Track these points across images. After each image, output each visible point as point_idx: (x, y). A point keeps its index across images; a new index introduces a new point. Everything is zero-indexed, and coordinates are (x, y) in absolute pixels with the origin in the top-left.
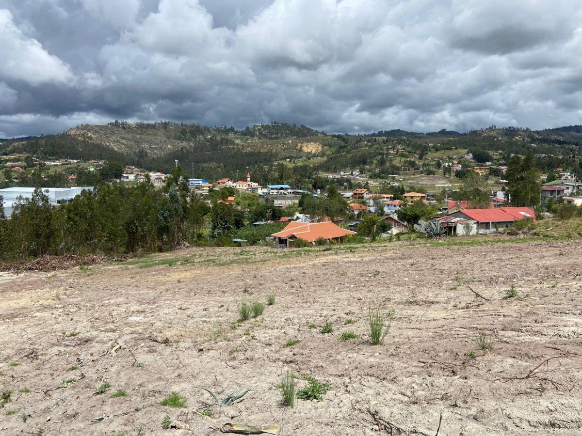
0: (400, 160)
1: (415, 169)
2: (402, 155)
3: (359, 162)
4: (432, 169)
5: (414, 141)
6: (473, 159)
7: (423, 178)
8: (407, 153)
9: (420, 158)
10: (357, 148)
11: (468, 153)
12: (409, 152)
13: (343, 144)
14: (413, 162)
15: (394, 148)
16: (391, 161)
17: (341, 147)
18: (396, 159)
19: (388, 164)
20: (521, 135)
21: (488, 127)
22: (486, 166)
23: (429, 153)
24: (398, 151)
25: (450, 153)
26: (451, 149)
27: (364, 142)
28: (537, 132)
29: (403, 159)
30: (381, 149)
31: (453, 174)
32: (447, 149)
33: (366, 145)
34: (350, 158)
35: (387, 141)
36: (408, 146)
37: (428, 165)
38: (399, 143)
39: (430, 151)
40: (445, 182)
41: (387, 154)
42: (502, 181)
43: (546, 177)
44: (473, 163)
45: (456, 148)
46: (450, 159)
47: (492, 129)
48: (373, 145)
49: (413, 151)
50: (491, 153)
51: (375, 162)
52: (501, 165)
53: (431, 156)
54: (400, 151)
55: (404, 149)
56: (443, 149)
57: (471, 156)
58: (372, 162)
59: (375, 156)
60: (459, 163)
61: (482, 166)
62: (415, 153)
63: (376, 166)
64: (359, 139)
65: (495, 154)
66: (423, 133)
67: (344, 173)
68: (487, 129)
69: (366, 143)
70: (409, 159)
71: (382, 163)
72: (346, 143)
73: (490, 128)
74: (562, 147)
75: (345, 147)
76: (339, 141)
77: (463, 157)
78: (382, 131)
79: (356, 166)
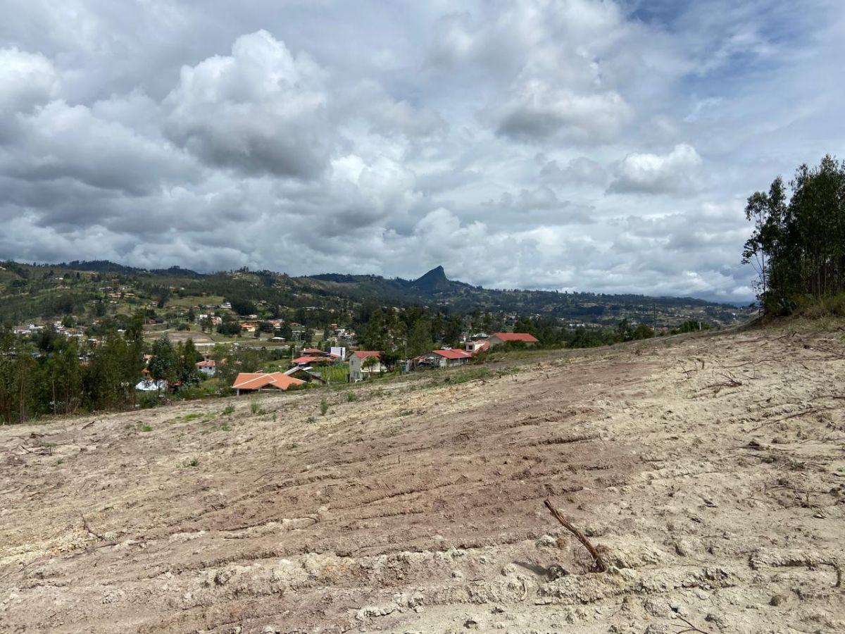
0: (130, 309)
1: (157, 322)
2: (131, 301)
3: (59, 309)
4: (182, 322)
5: (144, 281)
6: (232, 309)
7: (174, 334)
8: (138, 298)
9: (160, 306)
10: (47, 286)
11: (224, 302)
12: (141, 297)
13: (18, 278)
14: (152, 312)
15: (115, 290)
16: (115, 309)
17: (16, 283)
18: (123, 306)
19: (110, 314)
20: (278, 282)
21: (239, 269)
22: (251, 319)
23: (171, 299)
24: (123, 294)
25: (202, 300)
26: (202, 295)
27: (59, 277)
28: (296, 279)
29: (134, 307)
30: (94, 290)
31: (214, 329)
32: (196, 295)
33: (64, 283)
34: (41, 302)
35: (99, 278)
36: (138, 287)
37: (176, 316)
38: (122, 283)
39: (172, 296)
40: (206, 340)
41: (106, 297)
42: (276, 338)
43: (322, 334)
44: (234, 315)
45: (208, 295)
46: (203, 309)
47: (244, 271)
48: (76, 283)
49: (146, 296)
50: (254, 303)
51: (87, 309)
52: (269, 318)
53: (174, 304)
54: (128, 295)
55: (132, 292)
56: (190, 295)
57: (229, 305)
58: (82, 310)
59: (85, 301)
60: (217, 315)
61: (248, 319)
62: (149, 298)
63: (90, 316)
64: (50, 271)
65: (259, 305)
66: (145, 270)
67: (35, 326)
68: (238, 271)
69: (62, 279)
70: (143, 307)
71: (100, 311)
72: (24, 277)
73: (241, 269)
74: (327, 299)
75: (24, 283)
76: (11, 273)
77: (218, 307)
78: (78, 262)
79: (54, 315)
